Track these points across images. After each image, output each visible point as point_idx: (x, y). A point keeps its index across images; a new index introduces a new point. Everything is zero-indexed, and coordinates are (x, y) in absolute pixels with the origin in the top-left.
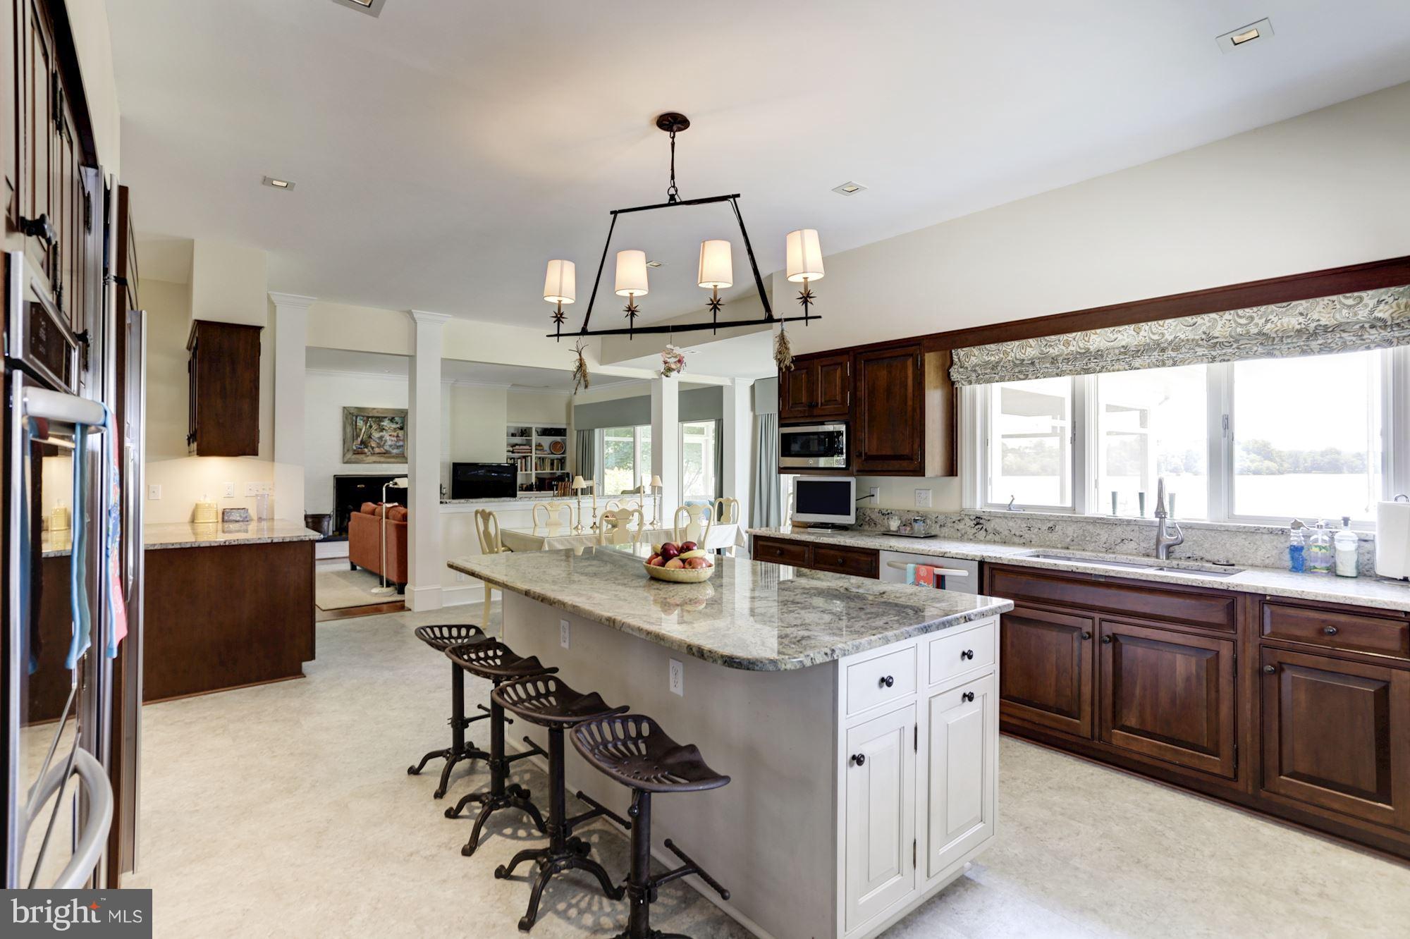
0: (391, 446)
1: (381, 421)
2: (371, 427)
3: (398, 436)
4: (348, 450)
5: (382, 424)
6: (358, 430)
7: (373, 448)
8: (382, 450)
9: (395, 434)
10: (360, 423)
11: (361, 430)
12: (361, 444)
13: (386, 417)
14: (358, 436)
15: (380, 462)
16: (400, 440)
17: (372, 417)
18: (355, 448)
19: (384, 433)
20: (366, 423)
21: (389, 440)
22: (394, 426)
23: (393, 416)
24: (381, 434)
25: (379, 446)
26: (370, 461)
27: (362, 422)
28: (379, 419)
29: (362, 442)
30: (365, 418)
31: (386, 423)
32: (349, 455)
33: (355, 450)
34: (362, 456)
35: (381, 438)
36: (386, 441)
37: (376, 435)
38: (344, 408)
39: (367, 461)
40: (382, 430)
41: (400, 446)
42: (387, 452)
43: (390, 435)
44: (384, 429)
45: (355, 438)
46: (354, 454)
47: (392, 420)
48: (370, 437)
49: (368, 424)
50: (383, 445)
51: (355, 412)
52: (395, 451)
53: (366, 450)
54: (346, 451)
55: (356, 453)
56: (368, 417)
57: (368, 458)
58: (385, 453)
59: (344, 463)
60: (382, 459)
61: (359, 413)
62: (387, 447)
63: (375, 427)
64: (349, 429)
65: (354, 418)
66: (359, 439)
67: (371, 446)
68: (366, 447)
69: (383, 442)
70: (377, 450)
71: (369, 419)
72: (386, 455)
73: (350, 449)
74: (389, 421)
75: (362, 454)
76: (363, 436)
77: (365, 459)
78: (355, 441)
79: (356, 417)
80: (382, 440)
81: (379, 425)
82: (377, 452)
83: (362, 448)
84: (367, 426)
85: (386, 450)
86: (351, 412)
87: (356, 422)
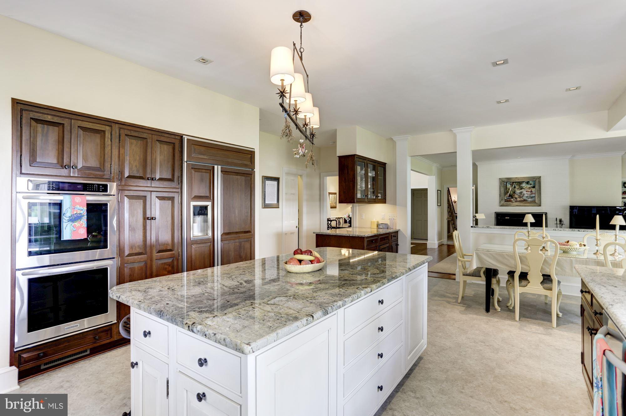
0: (527, 197)
1: (521, 184)
2: (515, 187)
3: (531, 192)
4: (502, 200)
5: (522, 185)
6: (507, 189)
7: (516, 198)
8: (522, 199)
9: (530, 190)
11: (509, 189)
12: (509, 197)
13: (524, 182)
14: (508, 192)
15: (520, 206)
16: (533, 194)
17: (515, 182)
18: (506, 199)
19: (523, 190)
21: (526, 194)
22: (529, 186)
23: (528, 181)
24: (521, 191)
25: (520, 197)
26: (515, 205)
27: (509, 185)
28: (520, 183)
29: (510, 196)
30: (511, 183)
31: (524, 185)
32: (503, 202)
34: (510, 202)
35: (521, 193)
36: (524, 194)
37: (518, 191)
38: (500, 178)
39: (512, 205)
40: (522, 188)
41: (533, 197)
42: (525, 200)
43: (527, 191)
44: (523, 188)
45: (506, 193)
46: (505, 201)
47: (528, 183)
48: (514, 193)
49: (513, 186)
50: (522, 197)
51: (506, 180)
52: (530, 200)
53: (512, 199)
54: (501, 200)
55: (506, 201)
56: (513, 183)
57: (513, 204)
58: (523, 201)
59: (501, 206)
60: (521, 204)
61: (508, 181)
62: (524, 198)
63: (517, 187)
64: (502, 189)
65: (505, 183)
66: (508, 194)
67: (515, 197)
68: (512, 198)
69: (522, 195)
70: (519, 199)
71: (514, 184)
72: (523, 202)
73: (503, 199)
74: (526, 184)
75: (510, 201)
76: (511, 192)
77: (511, 204)
78: (506, 195)
79: (507, 183)
80: (522, 194)
81: (520, 186)
82: (518, 200)
83: (510, 199)
84: (513, 187)
85: (524, 199)
86: (503, 180)
87: (506, 185)
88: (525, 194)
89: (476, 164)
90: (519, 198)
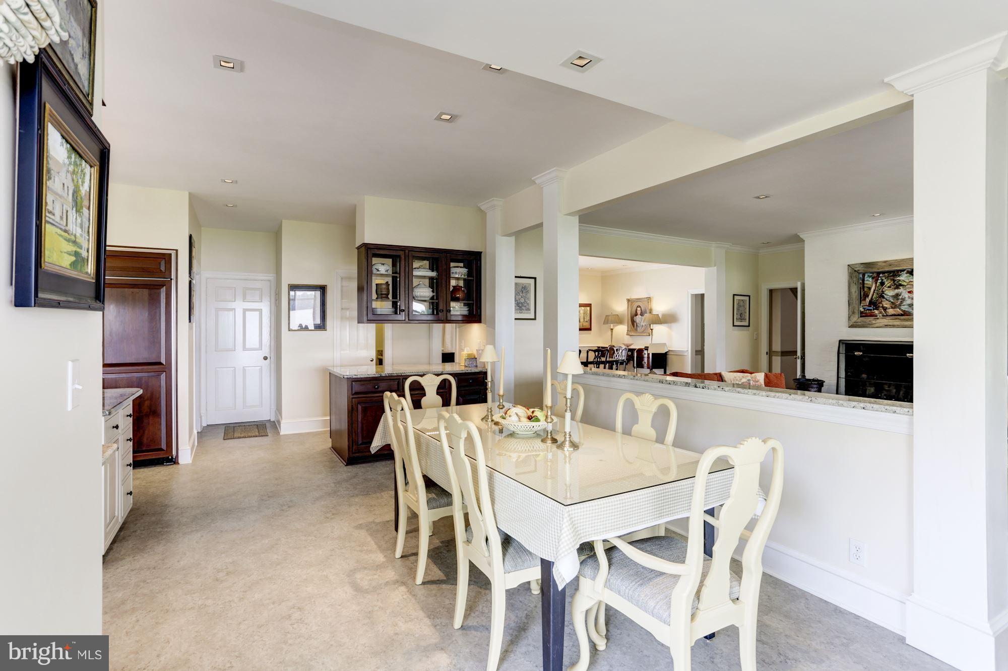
1: (896, 276)
2: (882, 284)
4: (853, 313)
5: (898, 278)
6: (866, 289)
7: (885, 309)
8: (898, 311)
10: (869, 281)
11: (870, 289)
12: (870, 305)
13: (903, 270)
14: (866, 296)
15: (894, 326)
17: (883, 273)
18: (863, 310)
19: (901, 290)
20: (877, 280)
21: (908, 298)
24: (897, 291)
25: (894, 306)
26: (881, 325)
27: (870, 279)
28: (894, 274)
29: (871, 303)
30: (875, 275)
31: (903, 278)
32: (856, 318)
33: (862, 313)
34: (871, 319)
35: (897, 296)
36: (903, 300)
37: (890, 293)
38: (848, 265)
39: (876, 325)
40: (898, 286)
42: (905, 314)
44: (901, 285)
45: (862, 298)
46: (861, 317)
48: (882, 296)
49: (879, 281)
50: (900, 305)
51: (861, 269)
53: (876, 312)
54: (851, 313)
55: (862, 315)
56: (878, 273)
57: (879, 321)
58: (902, 315)
59: (851, 326)
60: (897, 323)
61: (866, 269)
62: (903, 308)
63: (888, 283)
64: (855, 289)
65: (861, 276)
66: (868, 300)
67: (883, 307)
68: (877, 308)
70: (891, 311)
71: (881, 275)
72: (902, 317)
73: (856, 311)
74: (908, 274)
75: (871, 316)
76: (873, 295)
77: (874, 322)
78: (863, 302)
79: (864, 275)
80: (898, 299)
81: (894, 281)
82: (890, 314)
83: (871, 310)
84: (878, 284)
85: (904, 311)
86: (856, 269)
87: (863, 280)
88: (906, 299)
89: (801, 236)
90: (892, 308)
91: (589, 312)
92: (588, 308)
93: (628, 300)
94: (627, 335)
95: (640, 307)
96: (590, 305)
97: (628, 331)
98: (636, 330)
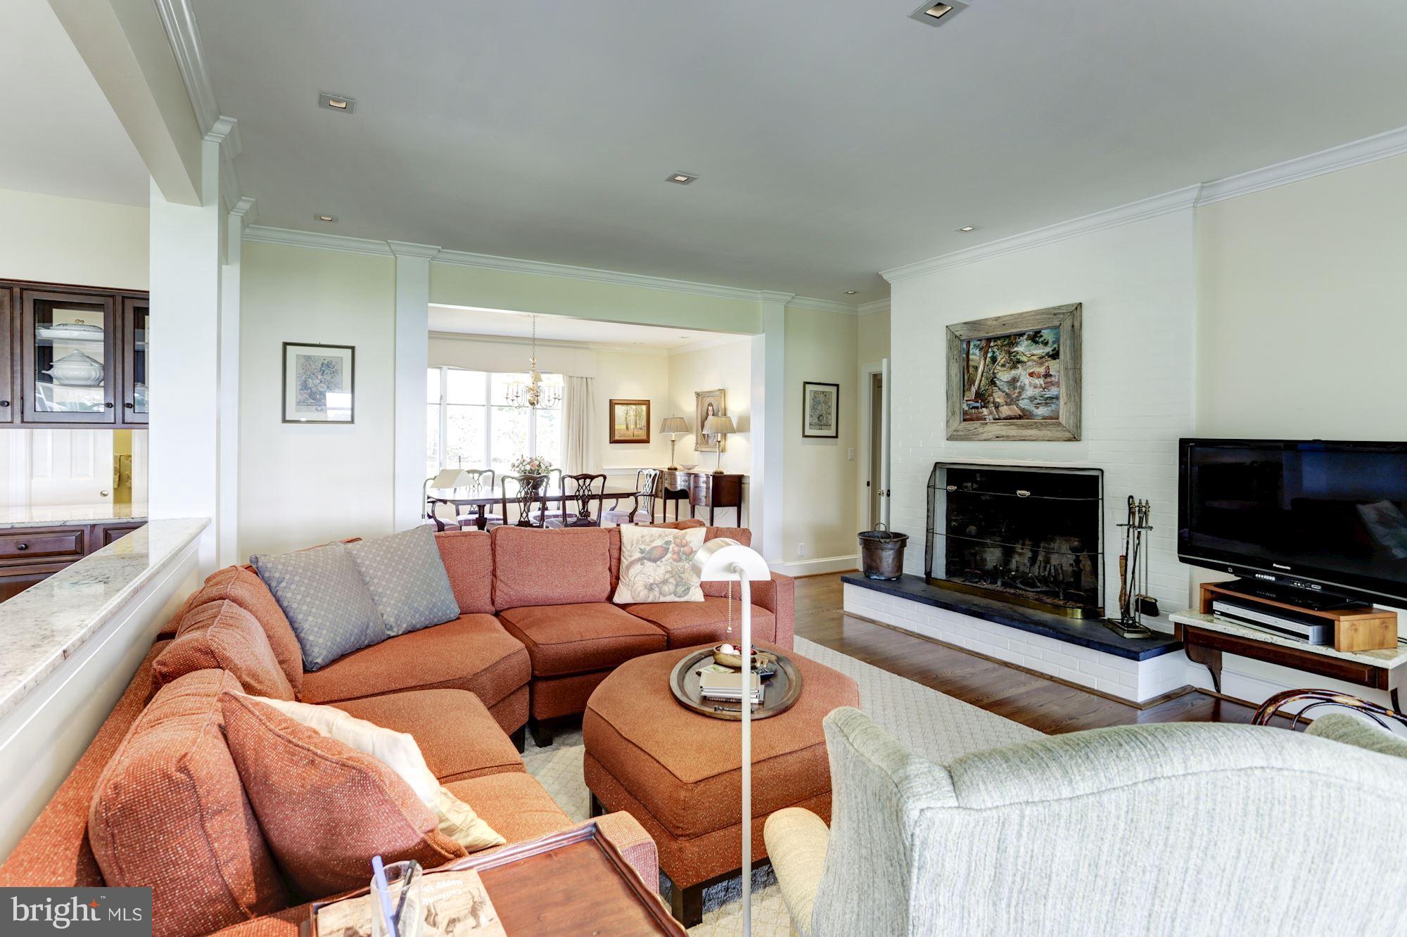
0: (1032, 399)
1: (1012, 344)
2: (994, 360)
3: (1047, 375)
4: (954, 413)
5: (1016, 349)
6: (971, 370)
7: (997, 406)
8: (1015, 411)
9: (1042, 370)
10: (975, 355)
11: (976, 368)
12: (976, 399)
13: (1022, 335)
14: (972, 382)
15: (1007, 438)
16: (1052, 384)
17: (996, 339)
18: (966, 408)
19: (1020, 371)
20: (987, 353)
21: (1030, 386)
22: (1040, 350)
23: (1037, 328)
24: (1014, 372)
25: (1011, 401)
26: (990, 435)
27: (977, 352)
28: (1010, 340)
29: (978, 395)
30: (984, 343)
31: (1023, 347)
32: (956, 423)
33: (965, 413)
34: (977, 424)
35: (1014, 380)
36: (1022, 388)
37: (1004, 376)
38: (947, 327)
39: (983, 437)
40: (1015, 363)
41: (1052, 398)
42: (1024, 415)
43: (1031, 375)
44: (1019, 362)
45: (966, 387)
46: (964, 420)
47: (1035, 337)
48: (993, 382)
49: (990, 355)
50: (1018, 399)
51: (964, 333)
52: (1042, 411)
53: (985, 411)
54: (950, 414)
55: (967, 418)
56: (989, 340)
57: (988, 428)
58: (1020, 417)
59: (950, 438)
60: (1013, 431)
61: (971, 334)
62: (1024, 403)
63: (1002, 358)
64: (955, 370)
65: (965, 346)
66: (974, 389)
67: (994, 403)
68: (986, 405)
69: (1017, 391)
70: (1005, 411)
71: (992, 344)
72: (1019, 422)
73: (958, 412)
74: (1029, 342)
75: (978, 419)
76: (981, 381)
77: (981, 430)
78: (967, 394)
79: (969, 343)
80: (1015, 388)
81: (1010, 353)
82: (1003, 415)
83: (977, 408)
84: (988, 359)
85: (1023, 410)
86: (957, 334)
87: (968, 354)
88: (1027, 387)
89: (885, 277)
90: (1007, 404)
91: (644, 413)
92: (644, 407)
93: (698, 394)
94: (696, 450)
95: (712, 405)
96: (647, 403)
97: (697, 444)
98: (707, 442)
